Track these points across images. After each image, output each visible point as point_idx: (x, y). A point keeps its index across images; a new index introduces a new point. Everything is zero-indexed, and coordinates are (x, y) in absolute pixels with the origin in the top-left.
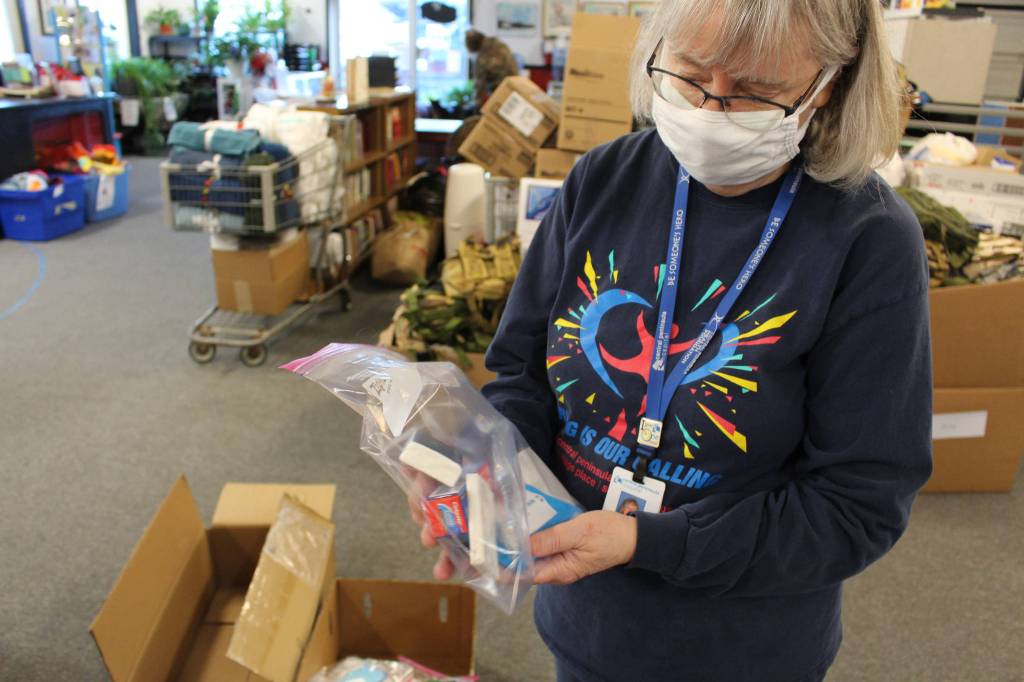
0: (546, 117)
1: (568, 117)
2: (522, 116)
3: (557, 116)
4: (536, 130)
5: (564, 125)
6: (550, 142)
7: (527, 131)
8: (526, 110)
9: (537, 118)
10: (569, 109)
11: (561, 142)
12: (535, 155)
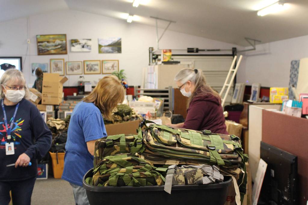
0: (38, 97)
1: (43, 97)
2: (33, 97)
3: (41, 97)
4: (36, 100)
5: (43, 99)
6: (40, 103)
7: (34, 101)
8: (34, 96)
9: (36, 97)
10: (44, 95)
11: (42, 102)
12: (37, 106)
